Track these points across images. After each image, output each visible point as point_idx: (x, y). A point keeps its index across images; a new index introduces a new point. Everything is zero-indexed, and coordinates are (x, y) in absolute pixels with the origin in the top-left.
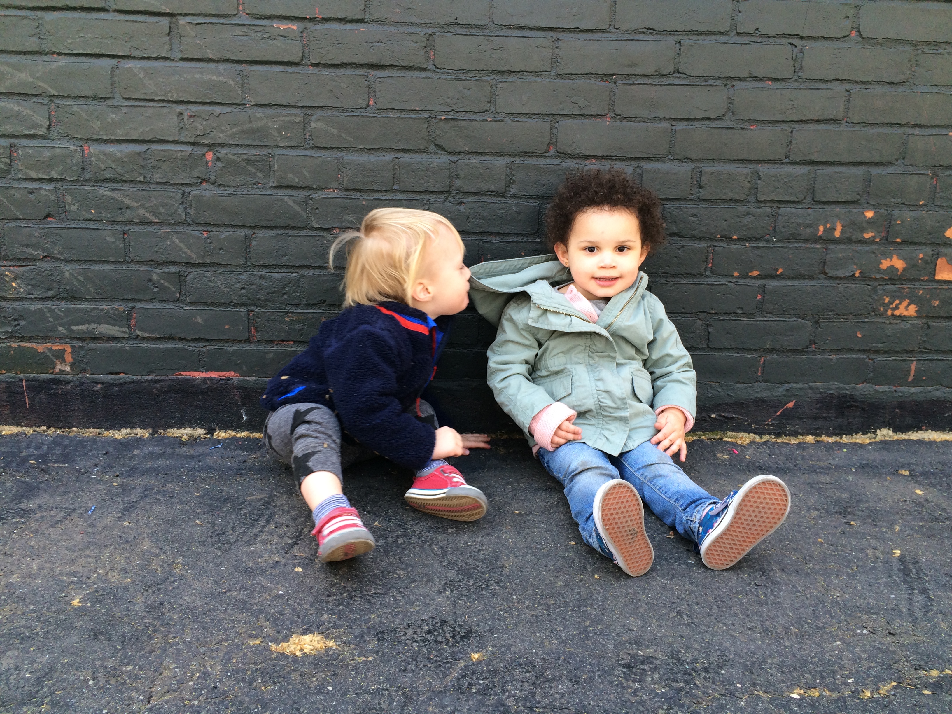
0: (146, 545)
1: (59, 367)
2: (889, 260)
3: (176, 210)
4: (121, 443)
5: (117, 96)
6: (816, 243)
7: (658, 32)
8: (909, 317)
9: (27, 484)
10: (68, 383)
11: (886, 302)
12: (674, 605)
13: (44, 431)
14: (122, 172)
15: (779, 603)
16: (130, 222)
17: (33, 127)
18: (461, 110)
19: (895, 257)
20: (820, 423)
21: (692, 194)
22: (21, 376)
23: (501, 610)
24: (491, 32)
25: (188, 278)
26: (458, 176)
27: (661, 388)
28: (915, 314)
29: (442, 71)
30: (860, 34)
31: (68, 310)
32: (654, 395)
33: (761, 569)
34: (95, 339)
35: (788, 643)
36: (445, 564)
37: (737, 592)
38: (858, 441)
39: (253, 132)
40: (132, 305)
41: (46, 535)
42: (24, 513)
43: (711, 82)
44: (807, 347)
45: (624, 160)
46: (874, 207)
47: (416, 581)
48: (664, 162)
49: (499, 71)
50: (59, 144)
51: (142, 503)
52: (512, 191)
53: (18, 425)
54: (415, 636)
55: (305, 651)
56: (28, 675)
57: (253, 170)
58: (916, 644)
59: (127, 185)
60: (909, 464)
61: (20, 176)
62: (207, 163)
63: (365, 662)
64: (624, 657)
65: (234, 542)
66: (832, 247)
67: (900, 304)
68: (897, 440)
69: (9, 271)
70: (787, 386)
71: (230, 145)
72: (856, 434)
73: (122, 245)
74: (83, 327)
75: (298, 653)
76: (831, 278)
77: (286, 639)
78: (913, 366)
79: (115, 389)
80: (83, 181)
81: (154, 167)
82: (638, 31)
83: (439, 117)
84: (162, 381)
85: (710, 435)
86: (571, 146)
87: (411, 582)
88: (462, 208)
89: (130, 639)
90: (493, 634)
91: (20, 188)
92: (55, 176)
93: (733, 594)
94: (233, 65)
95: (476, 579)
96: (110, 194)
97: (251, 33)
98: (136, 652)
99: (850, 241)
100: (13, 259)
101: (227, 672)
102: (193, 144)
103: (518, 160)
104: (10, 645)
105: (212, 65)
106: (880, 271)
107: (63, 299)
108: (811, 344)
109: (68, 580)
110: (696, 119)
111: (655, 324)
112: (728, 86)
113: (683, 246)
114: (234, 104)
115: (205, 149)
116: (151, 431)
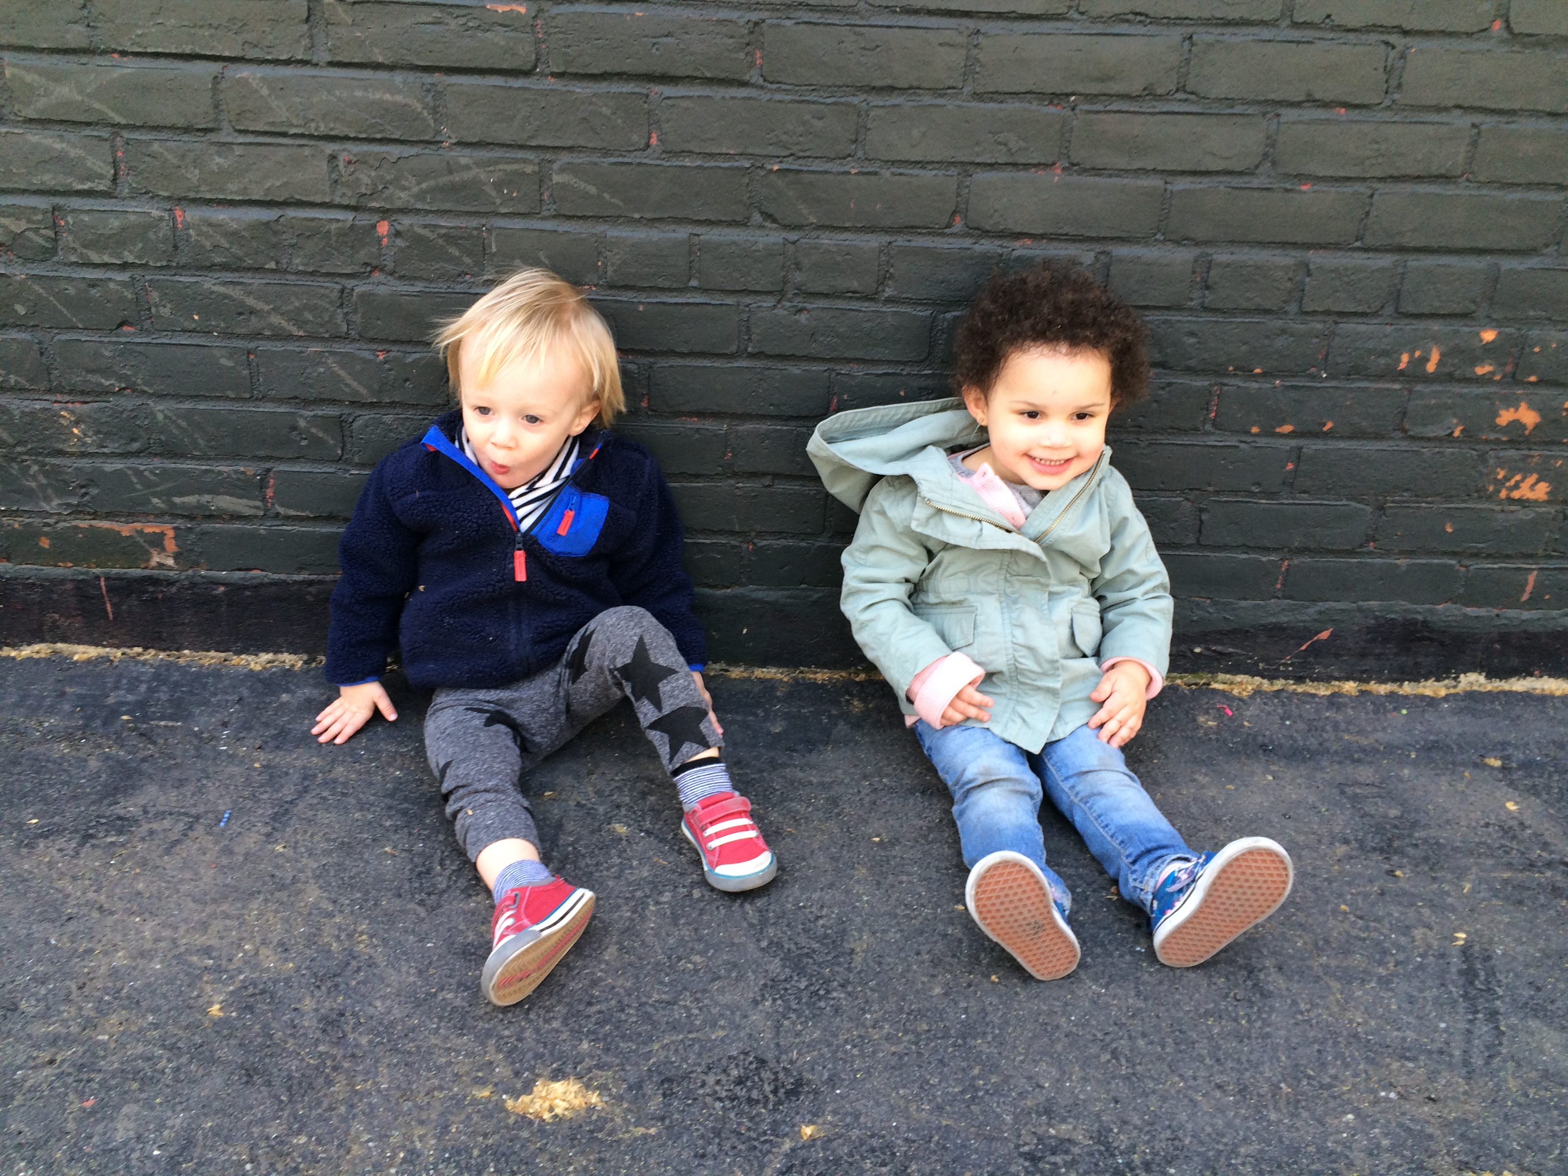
0: (313, 894)
1: (156, 559)
2: (1512, 410)
3: (332, 317)
4: (260, 680)
5: (225, 125)
6: (1394, 381)
7: (1156, 21)
8: (1536, 501)
9: (122, 763)
10: (170, 583)
11: (1500, 477)
12: (1108, 1038)
13: (139, 654)
14: (240, 253)
15: (1268, 1035)
16: (257, 335)
17: (89, 178)
18: (808, 154)
19: (1523, 406)
20: (1370, 663)
21: (1192, 299)
22: (97, 571)
23: (846, 1041)
24: (862, 18)
25: (356, 425)
26: (798, 267)
27: (1115, 624)
28: (1545, 497)
29: (775, 86)
30: (1508, 28)
31: (164, 471)
32: (1104, 634)
33: (1245, 968)
34: (210, 517)
35: (1273, 1116)
36: (764, 944)
37: (1207, 1014)
38: (1428, 692)
39: (454, 189)
40: (267, 465)
41: (160, 870)
42: (123, 825)
43: (1238, 109)
44: (1361, 546)
45: (1080, 241)
46: (1497, 323)
47: (719, 978)
48: (1147, 244)
49: (874, 88)
50: (132, 206)
51: (301, 805)
52: (889, 292)
53: (97, 645)
54: (718, 1088)
55: (558, 1111)
56: (156, 1153)
57: (457, 253)
58: (1466, 1120)
59: (250, 274)
60: (1504, 745)
61: (73, 259)
62: (379, 240)
63: (645, 1137)
64: (1028, 1139)
65: (444, 891)
66: (1419, 387)
67: (1523, 480)
68: (1490, 692)
69: (66, 409)
70: (1321, 606)
71: (417, 211)
72: (1426, 679)
73: (246, 372)
74: (191, 499)
75: (547, 1116)
76: (1413, 438)
77: (528, 1088)
78: (1532, 578)
79: (247, 593)
80: (177, 267)
81: (292, 246)
82: (1119, 18)
83: (769, 167)
84: (320, 582)
85: (1189, 678)
86: (991, 217)
87: (713, 980)
88: (803, 318)
89: (300, 1083)
90: (834, 1088)
91: (74, 279)
92: (131, 259)
93: (1200, 1017)
94: (418, 74)
95: (812, 976)
96: (221, 289)
97: (448, 19)
98: (311, 1109)
99: (1450, 378)
100: (71, 392)
101: (445, 1150)
102: (355, 209)
103: (900, 241)
104: (126, 1092)
105: (383, 75)
106: (1495, 428)
107: (156, 455)
108: (1367, 541)
109: (200, 964)
110: (1207, 173)
111: (1115, 525)
112: (1269, 116)
113: (1169, 384)
114: (421, 142)
115: (376, 218)
116: (305, 657)
